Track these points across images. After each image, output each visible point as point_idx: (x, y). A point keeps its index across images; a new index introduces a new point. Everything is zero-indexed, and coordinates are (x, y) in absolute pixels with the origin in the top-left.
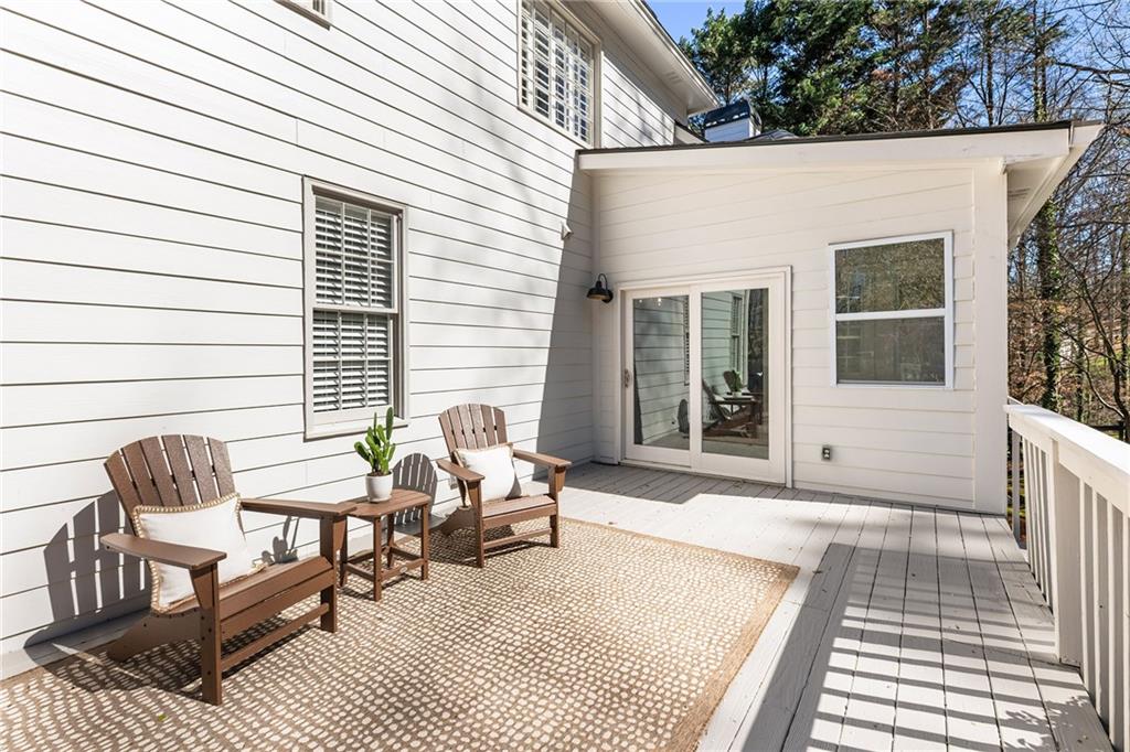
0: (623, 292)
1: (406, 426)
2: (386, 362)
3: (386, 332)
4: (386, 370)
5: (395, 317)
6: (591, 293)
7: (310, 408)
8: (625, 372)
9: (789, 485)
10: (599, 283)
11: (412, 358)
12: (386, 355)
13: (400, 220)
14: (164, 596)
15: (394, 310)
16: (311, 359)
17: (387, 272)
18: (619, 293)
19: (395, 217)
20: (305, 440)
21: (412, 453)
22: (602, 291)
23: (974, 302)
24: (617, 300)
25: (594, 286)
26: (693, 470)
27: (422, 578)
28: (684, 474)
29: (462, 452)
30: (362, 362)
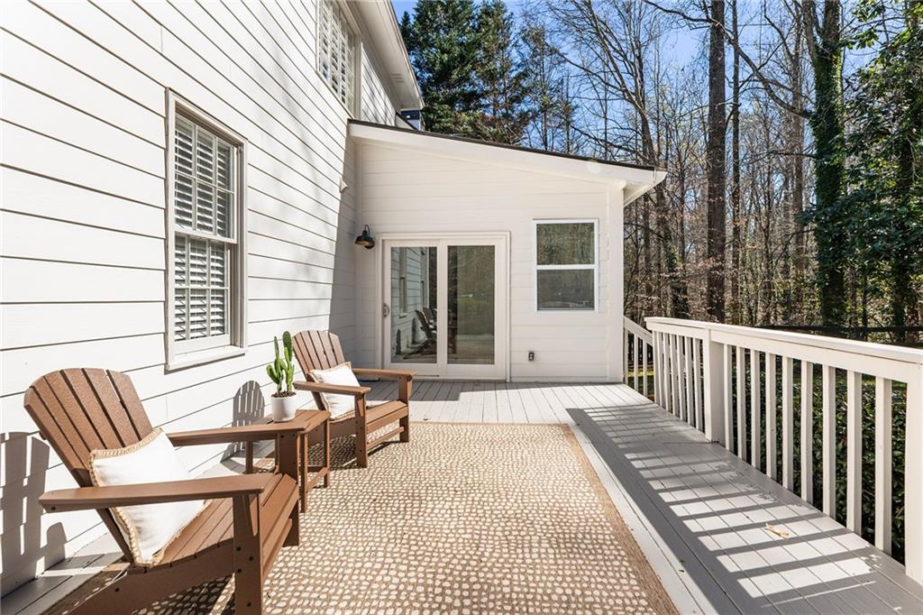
0: (383, 241)
1: (244, 354)
2: (222, 292)
3: (222, 262)
4: (222, 299)
5: (233, 247)
6: (359, 240)
7: (172, 336)
8: (384, 305)
9: (508, 381)
10: (365, 232)
11: (250, 288)
12: (222, 284)
13: (241, 153)
14: (146, 548)
15: (234, 241)
16: (173, 286)
17: (225, 200)
18: (381, 241)
19: (235, 149)
20: (167, 372)
21: (248, 380)
22: (367, 239)
23: (608, 261)
24: (379, 247)
25: (361, 234)
26: (441, 378)
27: (325, 486)
28: (434, 381)
29: (316, 373)
30: (204, 291)
